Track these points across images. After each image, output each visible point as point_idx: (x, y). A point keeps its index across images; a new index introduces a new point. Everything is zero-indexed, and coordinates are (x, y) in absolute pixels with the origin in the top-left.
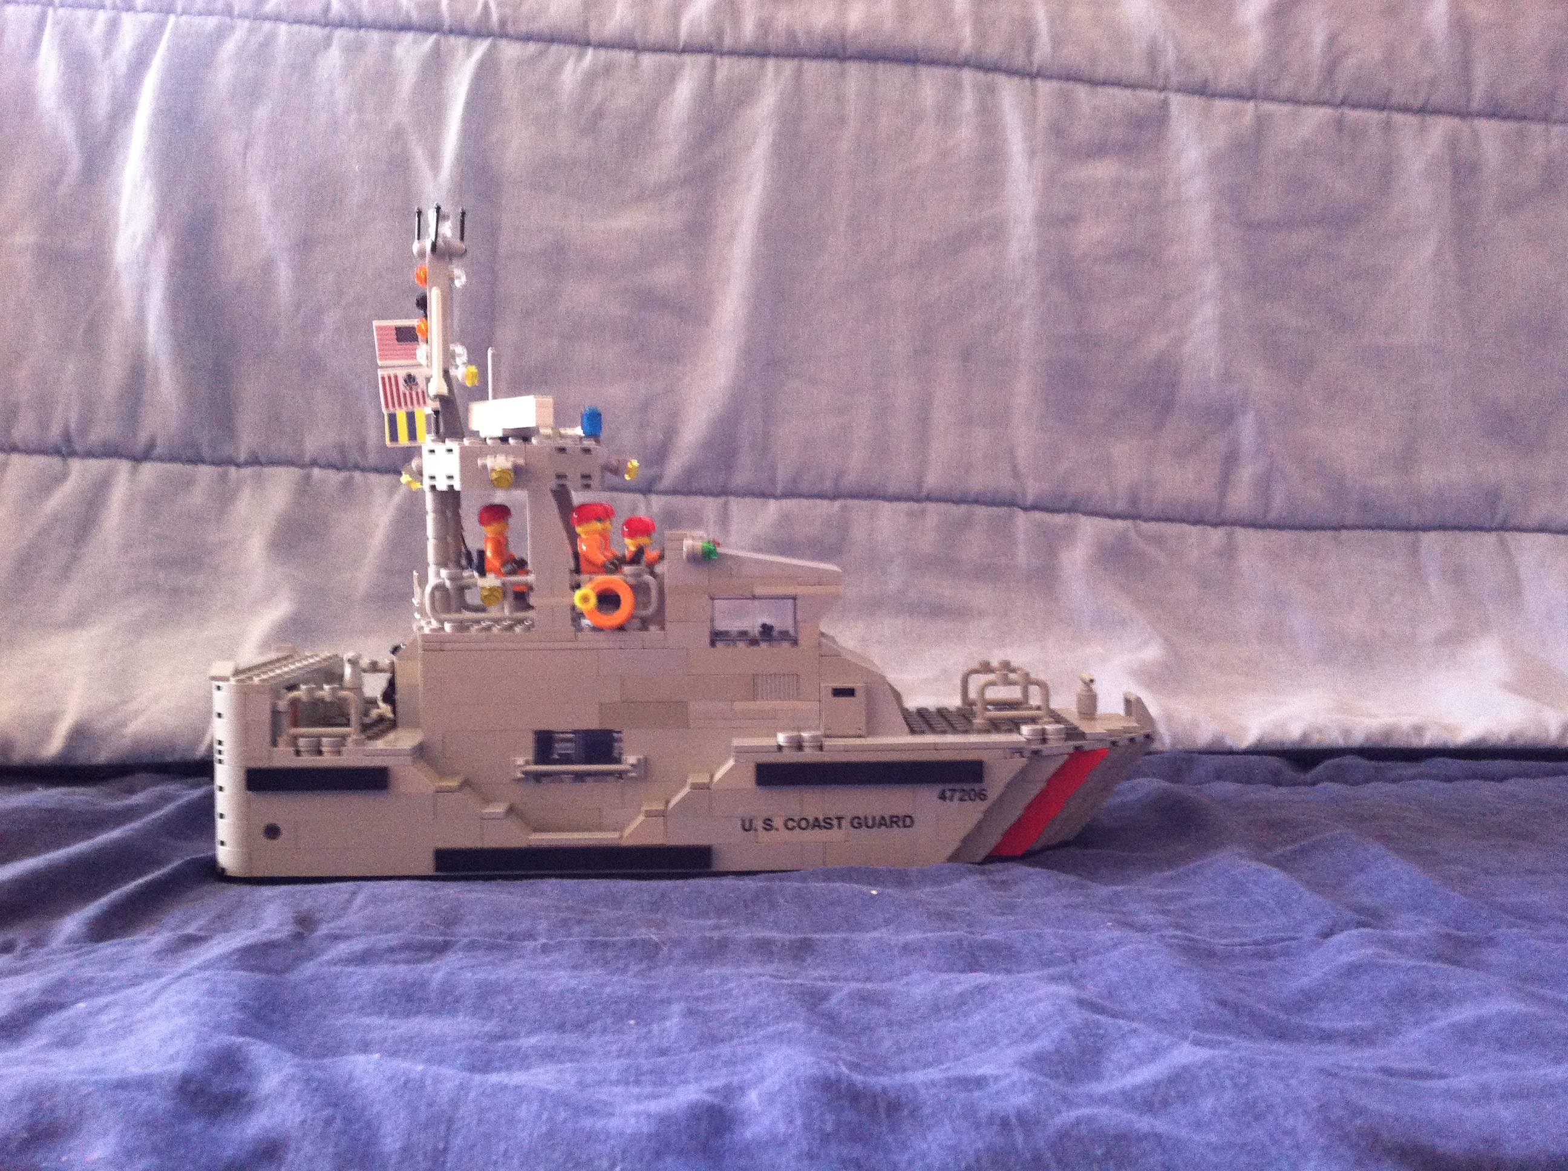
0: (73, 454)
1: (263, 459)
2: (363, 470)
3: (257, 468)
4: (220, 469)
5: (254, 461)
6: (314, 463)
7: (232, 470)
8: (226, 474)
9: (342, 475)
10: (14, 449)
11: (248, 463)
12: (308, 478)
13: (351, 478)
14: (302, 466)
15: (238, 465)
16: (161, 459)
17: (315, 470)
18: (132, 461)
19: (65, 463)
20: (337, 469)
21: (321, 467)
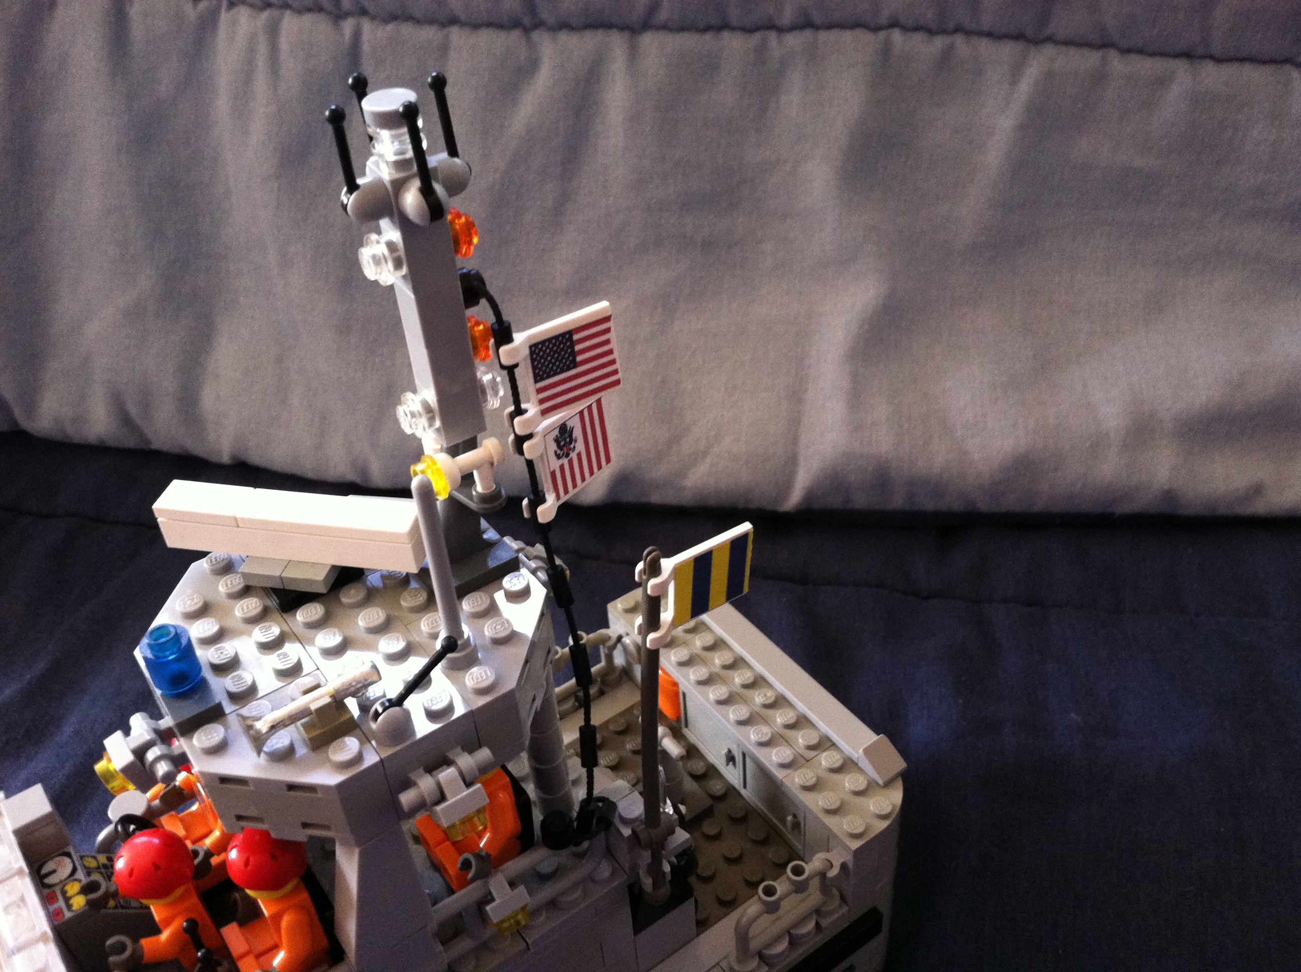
0: (538, 24)
1: (817, 19)
2: (968, 33)
3: (808, 33)
4: (757, 37)
5: (805, 24)
6: (894, 24)
7: (772, 36)
9: (939, 42)
10: (453, 21)
11: (793, 28)
12: (886, 51)
13: (951, 47)
14: (876, 29)
15: (780, 30)
16: (665, 27)
17: (897, 36)
18: (627, 34)
19: (529, 41)
20: (931, 32)
21: (905, 29)
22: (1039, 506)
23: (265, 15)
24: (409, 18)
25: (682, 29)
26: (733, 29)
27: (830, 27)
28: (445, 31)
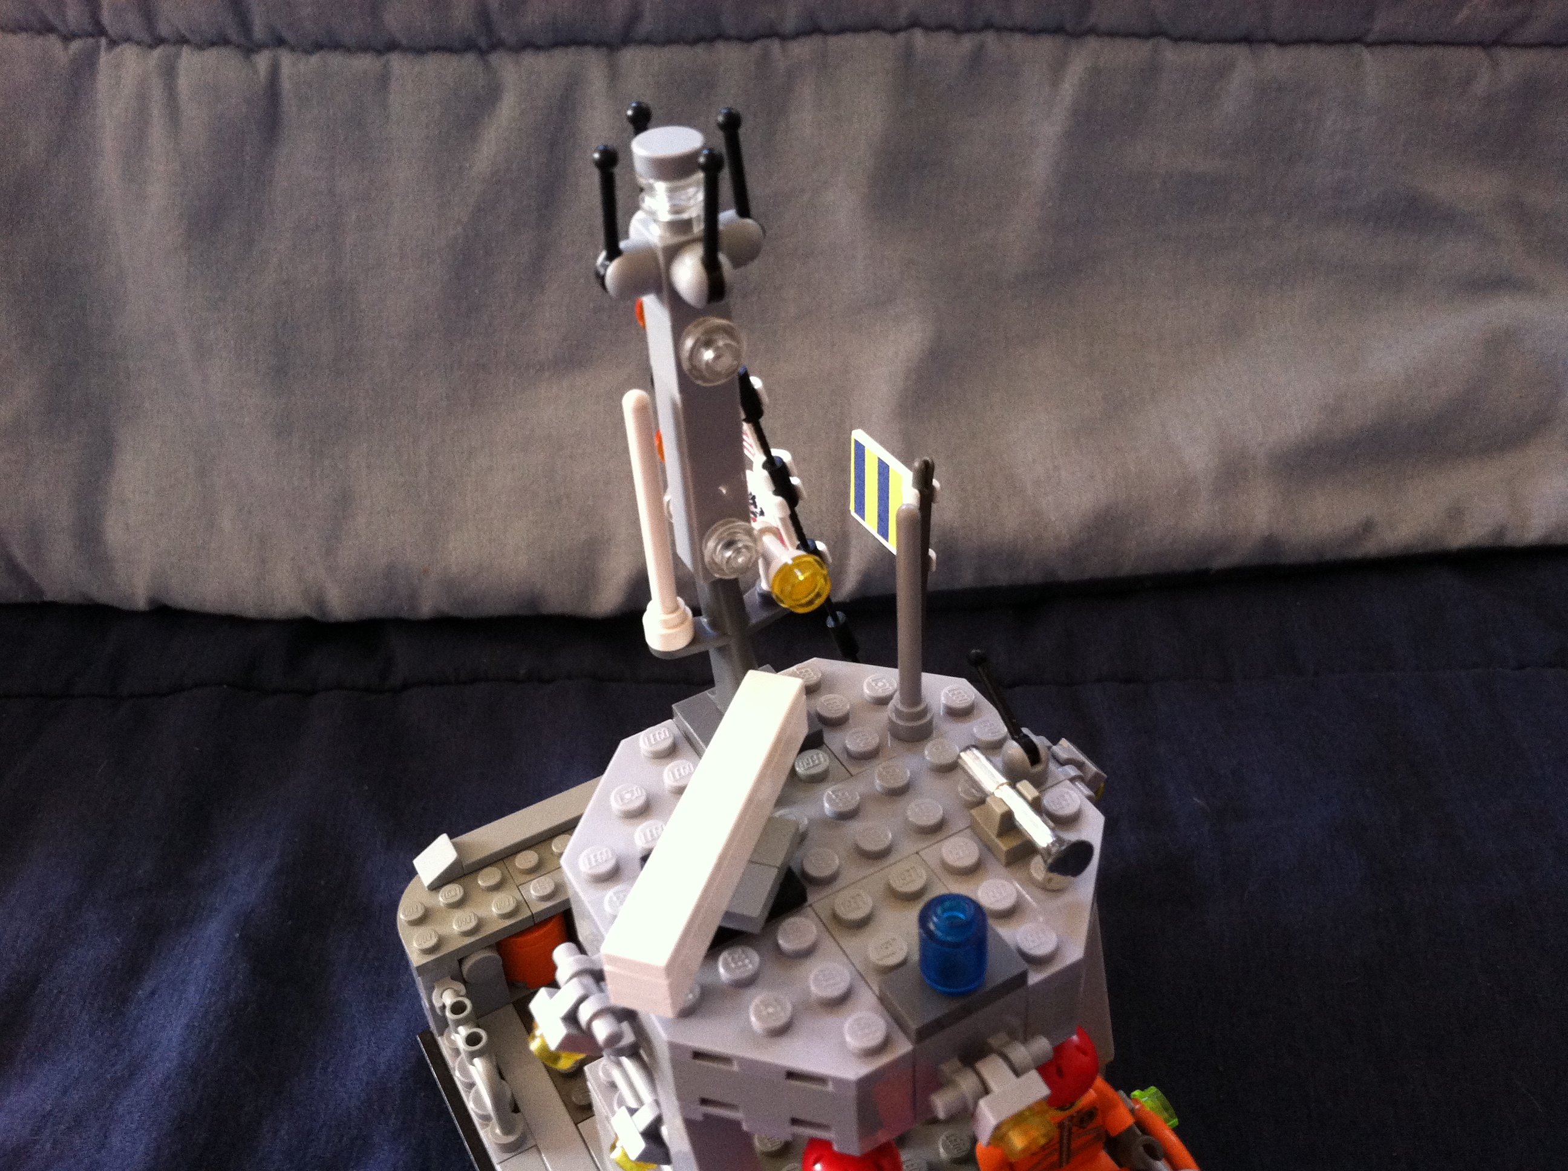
0: (497, 45)
1: (826, 24)
2: (999, 29)
3: (816, 41)
4: (756, 48)
5: (812, 29)
6: (914, 23)
7: (775, 46)
8: (766, 56)
9: (967, 42)
10: (392, 46)
11: (799, 34)
12: (908, 53)
13: (981, 46)
14: (894, 31)
15: (784, 38)
16: (648, 41)
17: (919, 37)
18: (604, 50)
19: (487, 66)
20: (956, 30)
21: (928, 29)
22: (1126, 568)
23: (157, 53)
24: (336, 46)
25: (668, 41)
26: (727, 38)
27: (841, 30)
28: (383, 59)
